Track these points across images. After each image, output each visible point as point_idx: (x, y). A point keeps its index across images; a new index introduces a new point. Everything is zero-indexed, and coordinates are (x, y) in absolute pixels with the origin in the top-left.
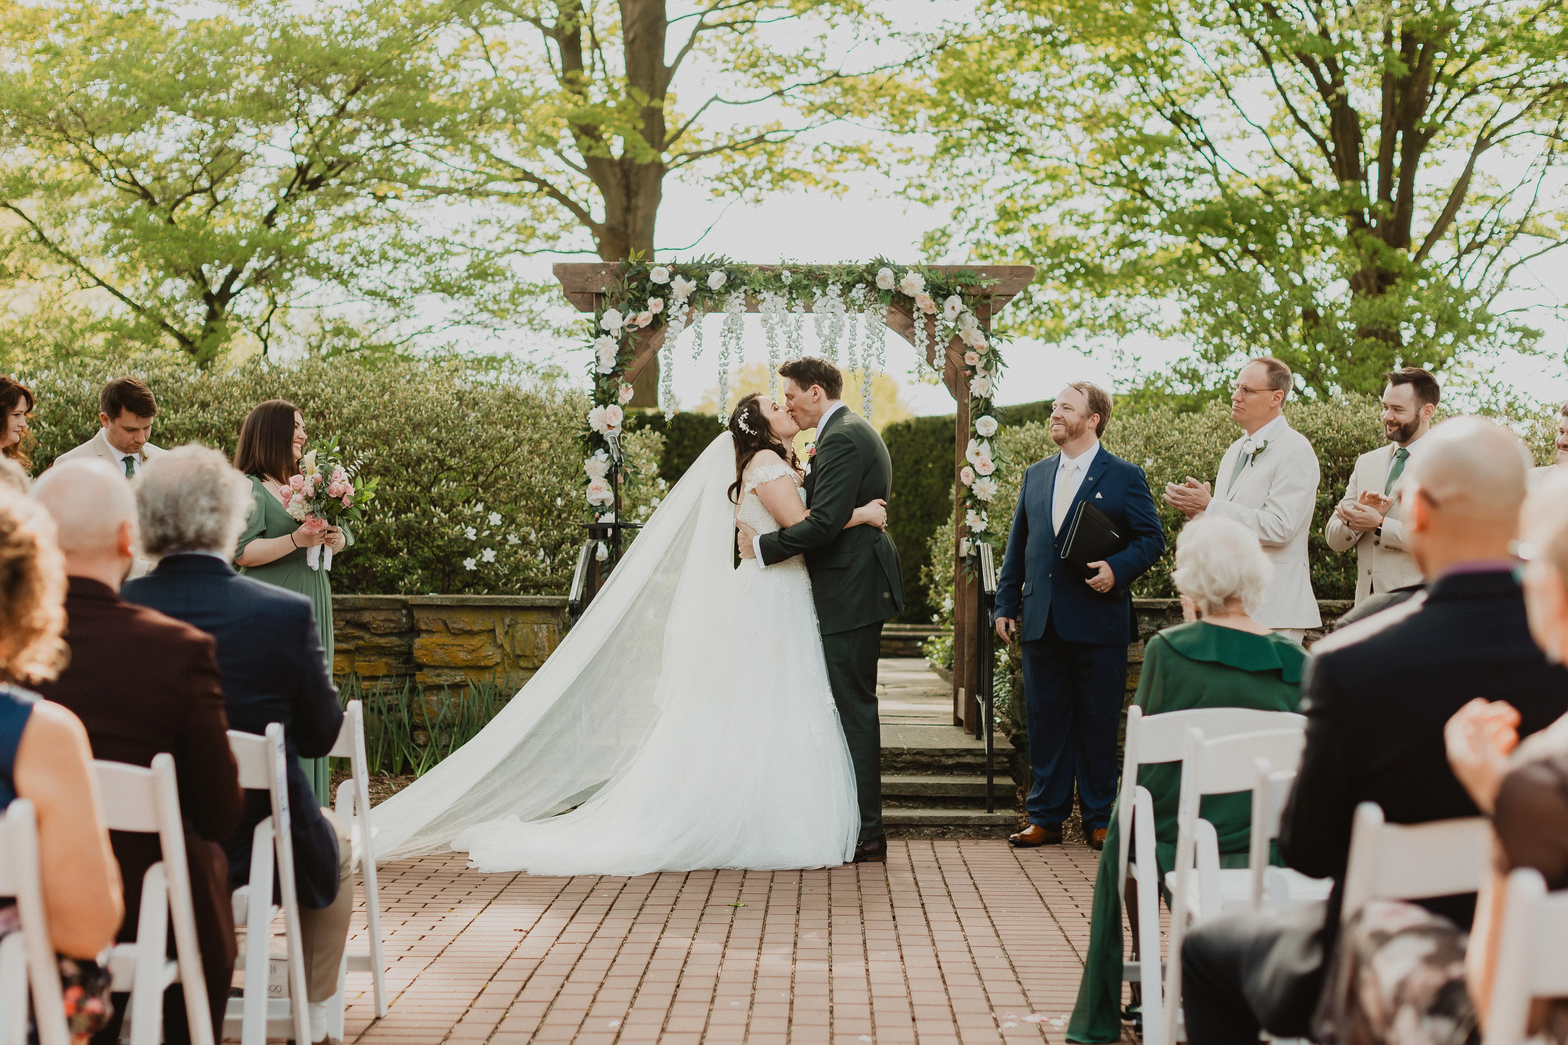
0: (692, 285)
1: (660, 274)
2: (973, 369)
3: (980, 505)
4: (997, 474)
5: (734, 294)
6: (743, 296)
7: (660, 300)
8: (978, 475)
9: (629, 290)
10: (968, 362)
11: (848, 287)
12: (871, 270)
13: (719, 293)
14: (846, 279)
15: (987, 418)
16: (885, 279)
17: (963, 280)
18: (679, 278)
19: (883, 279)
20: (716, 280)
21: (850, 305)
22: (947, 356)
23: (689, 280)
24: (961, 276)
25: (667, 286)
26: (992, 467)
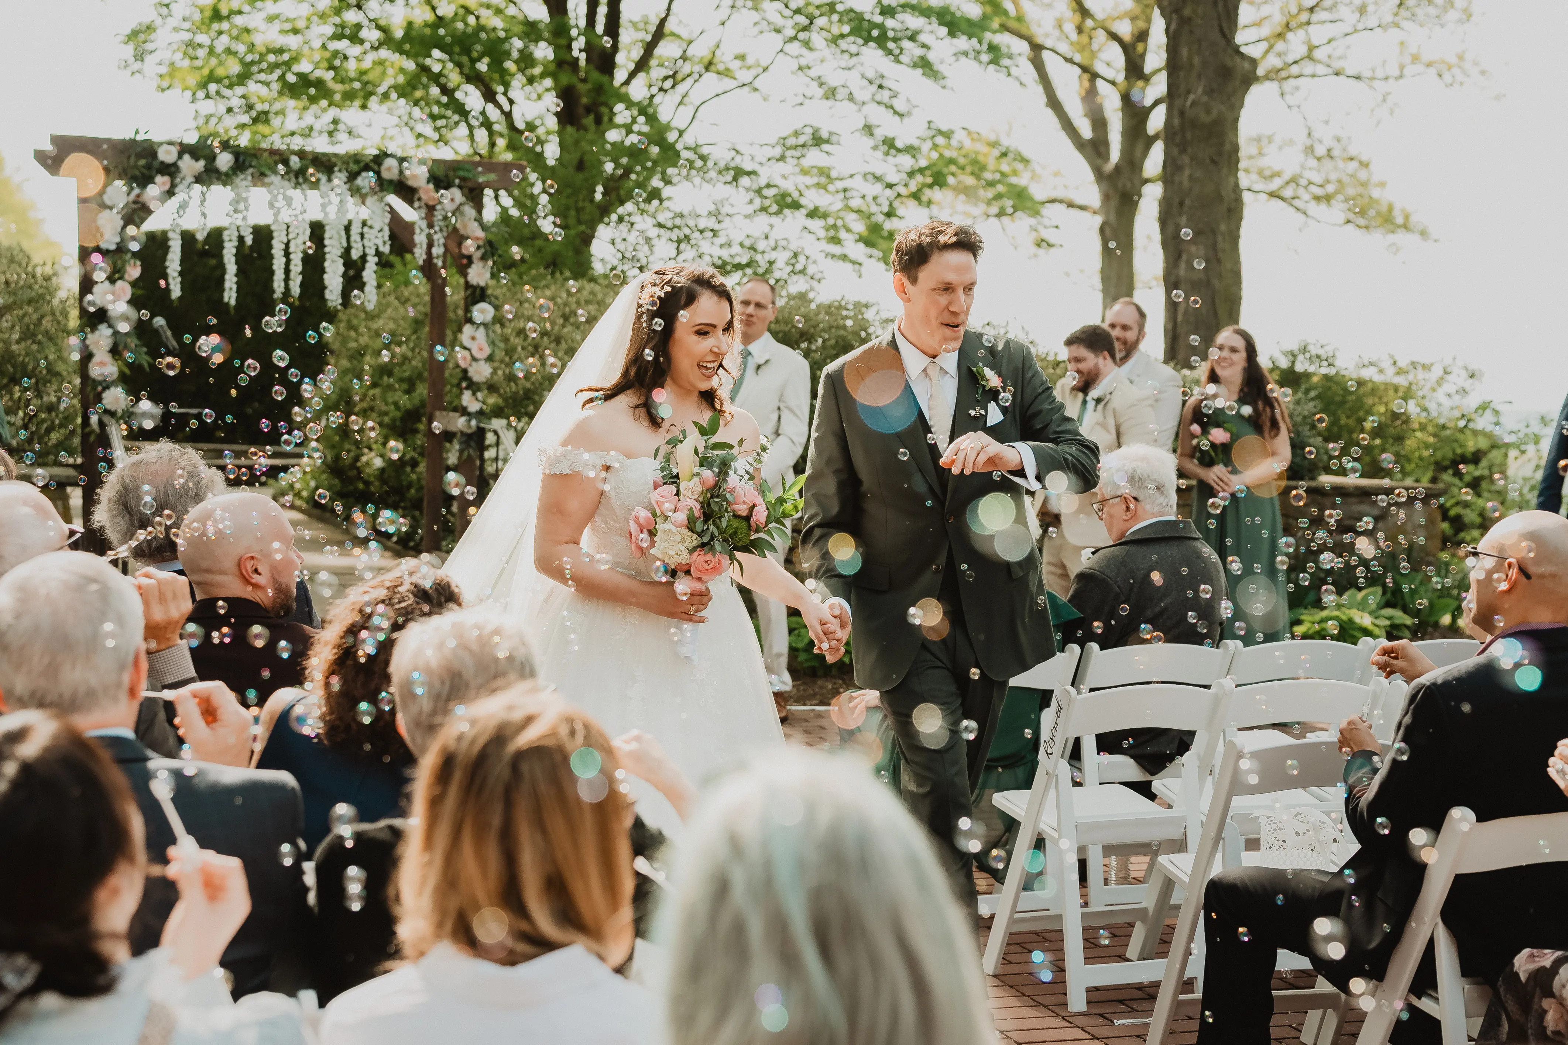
0: (201, 165)
1: (168, 152)
2: (470, 258)
3: (474, 387)
4: (490, 359)
5: (242, 176)
6: (249, 178)
7: (167, 179)
8: (474, 359)
9: (136, 167)
10: (464, 252)
11: (352, 177)
12: (379, 159)
13: (227, 174)
14: (355, 168)
15: (483, 305)
16: (390, 168)
17: (461, 173)
18: (187, 157)
19: (389, 169)
20: (224, 160)
21: (355, 191)
22: (445, 245)
23: (197, 160)
24: (459, 169)
25: (175, 165)
26: (487, 351)
